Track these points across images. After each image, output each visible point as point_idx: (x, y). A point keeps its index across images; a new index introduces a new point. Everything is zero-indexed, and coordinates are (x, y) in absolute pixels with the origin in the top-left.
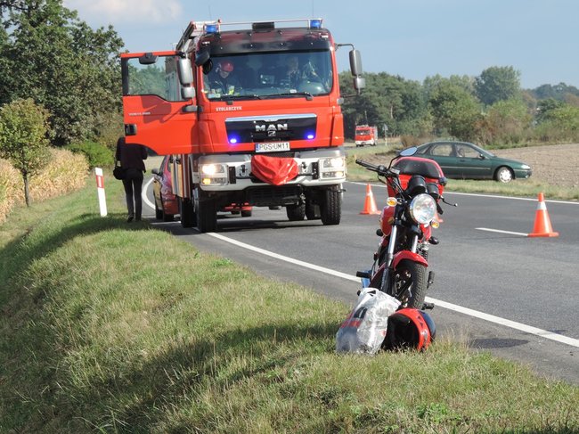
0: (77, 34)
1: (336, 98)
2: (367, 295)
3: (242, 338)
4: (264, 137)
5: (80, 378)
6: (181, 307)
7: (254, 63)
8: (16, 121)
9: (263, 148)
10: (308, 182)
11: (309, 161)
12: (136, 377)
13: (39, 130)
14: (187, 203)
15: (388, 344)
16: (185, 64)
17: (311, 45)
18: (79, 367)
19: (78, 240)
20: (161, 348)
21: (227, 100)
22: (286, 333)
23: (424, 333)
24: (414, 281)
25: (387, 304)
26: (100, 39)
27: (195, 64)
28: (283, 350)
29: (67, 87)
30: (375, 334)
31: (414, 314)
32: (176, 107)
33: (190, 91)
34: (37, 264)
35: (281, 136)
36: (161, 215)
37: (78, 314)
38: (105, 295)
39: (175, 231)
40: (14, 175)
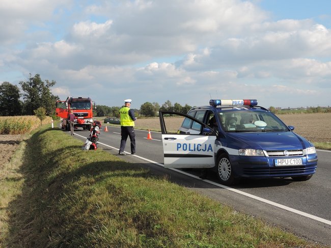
0: (52, 97)
1: (92, 110)
2: (87, 141)
3: (69, 148)
4: (79, 116)
5: (44, 153)
6: (61, 143)
7: (78, 104)
8: (40, 111)
9: (79, 118)
10: (86, 124)
11: (87, 120)
12: (52, 153)
13: (44, 113)
14: (66, 126)
15: (90, 149)
16: (67, 103)
17: (88, 101)
18: (44, 151)
19: (48, 132)
20: (56, 149)
21: (74, 110)
22: (76, 147)
23: (95, 147)
24: (95, 139)
25: (90, 143)
26: (56, 98)
27: (68, 103)
28: (74, 149)
29: (50, 106)
30: (88, 147)
31: (94, 145)
32: (65, 110)
33: (67, 108)
34: (41, 135)
35: (82, 116)
36: (62, 128)
37: (45, 144)
38: (50, 140)
39: (64, 131)
40: (39, 120)
